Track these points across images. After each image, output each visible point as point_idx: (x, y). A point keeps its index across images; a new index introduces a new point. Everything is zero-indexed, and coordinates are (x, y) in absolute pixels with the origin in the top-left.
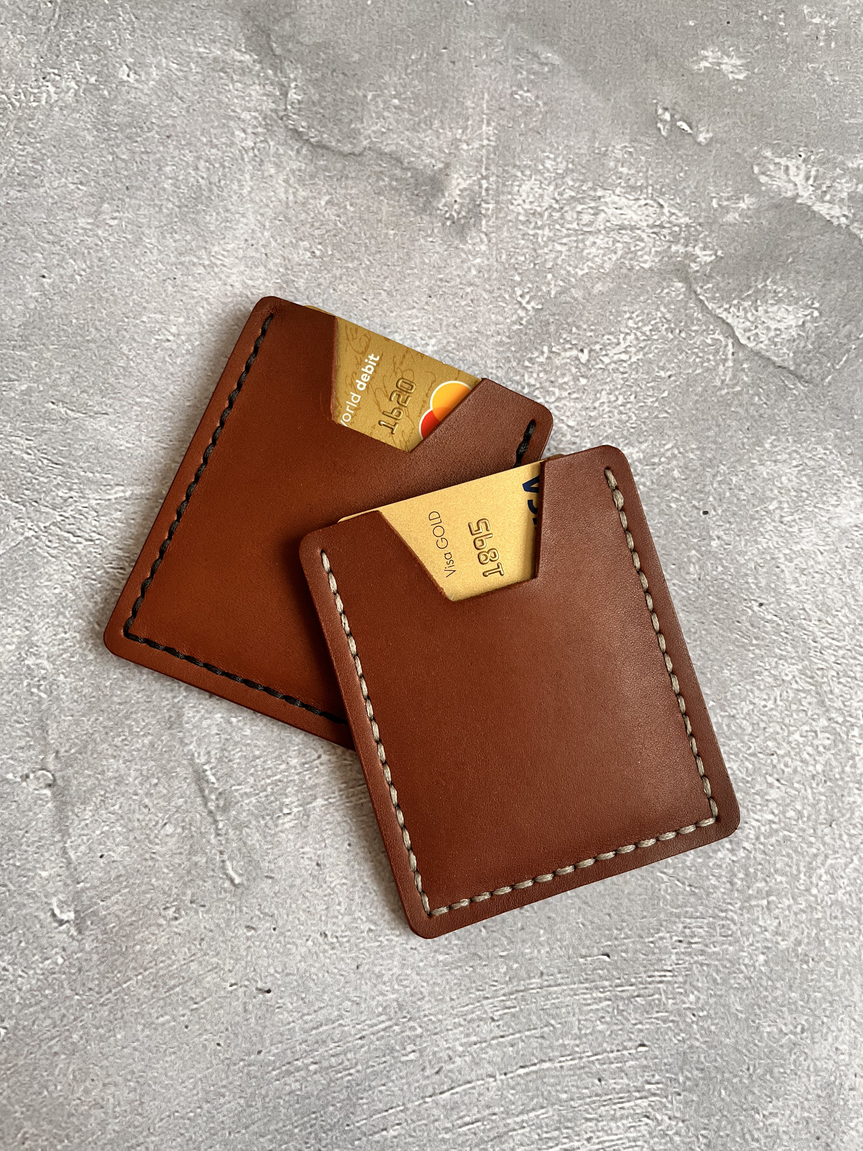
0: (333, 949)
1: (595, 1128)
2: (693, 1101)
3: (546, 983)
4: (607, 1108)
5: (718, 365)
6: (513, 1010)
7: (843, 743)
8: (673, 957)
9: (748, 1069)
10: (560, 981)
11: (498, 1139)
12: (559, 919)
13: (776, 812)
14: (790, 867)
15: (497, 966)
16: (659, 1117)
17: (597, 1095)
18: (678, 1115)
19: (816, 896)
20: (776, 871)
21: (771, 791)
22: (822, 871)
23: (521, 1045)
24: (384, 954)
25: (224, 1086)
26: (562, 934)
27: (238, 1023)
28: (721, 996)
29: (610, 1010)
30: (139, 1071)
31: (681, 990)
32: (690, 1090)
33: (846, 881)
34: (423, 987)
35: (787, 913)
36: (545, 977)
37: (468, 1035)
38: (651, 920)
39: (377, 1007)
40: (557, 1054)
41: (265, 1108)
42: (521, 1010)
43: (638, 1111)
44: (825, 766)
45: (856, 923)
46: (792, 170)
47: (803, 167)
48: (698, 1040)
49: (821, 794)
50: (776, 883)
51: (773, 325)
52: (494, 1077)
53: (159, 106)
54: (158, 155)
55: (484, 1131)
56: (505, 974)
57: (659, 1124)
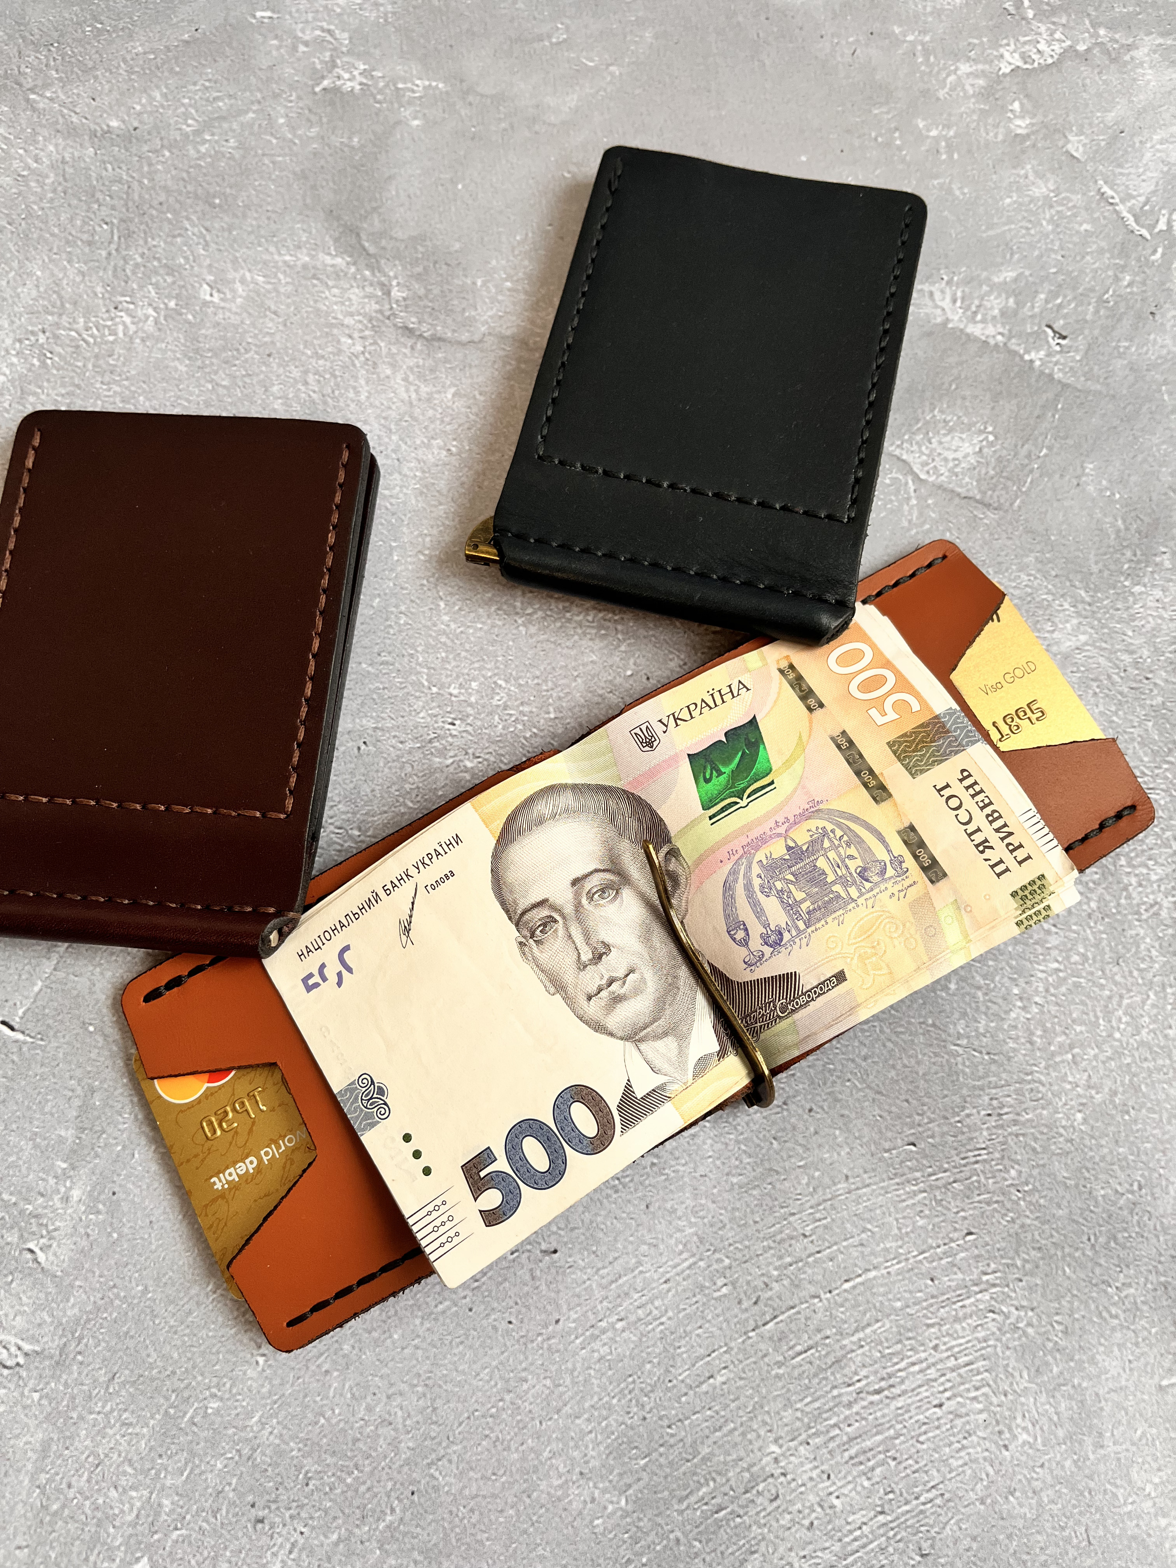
0: (616, 1192)
1: (939, 1334)
2: (1037, 1285)
3: (853, 1187)
4: (947, 1309)
5: (901, 505)
6: (824, 1222)
7: (1112, 875)
8: (985, 1133)
9: (1089, 1239)
10: (868, 1181)
11: (836, 1366)
12: (853, 1116)
13: (1060, 959)
14: (1087, 1014)
15: (797, 1177)
16: (1005, 1309)
17: (933, 1297)
18: (1025, 1303)
19: (1119, 1041)
20: (1074, 1021)
21: (1050, 938)
22: (1120, 1012)
23: (841, 1257)
24: (672, 1187)
25: (525, 1369)
26: (859, 1130)
27: (528, 1293)
28: (1044, 1166)
29: (927, 1202)
30: (425, 1372)
31: (1000, 1167)
32: (1032, 1274)
33: (1147, 1019)
34: (721, 1214)
35: (1094, 1063)
36: (851, 1180)
37: (780, 1258)
38: (954, 1098)
39: (677, 1246)
40: (881, 1259)
41: (575, 1383)
42: (833, 1220)
43: (981, 1307)
44: (1099, 902)
45: (1168, 1062)
46: (937, 295)
47: (948, 290)
48: (1028, 1217)
49: (1101, 932)
50: (1077, 1034)
51: (950, 455)
52: (818, 1297)
53: (253, 324)
54: (262, 376)
55: (820, 1358)
56: (808, 1184)
57: (1007, 1316)
